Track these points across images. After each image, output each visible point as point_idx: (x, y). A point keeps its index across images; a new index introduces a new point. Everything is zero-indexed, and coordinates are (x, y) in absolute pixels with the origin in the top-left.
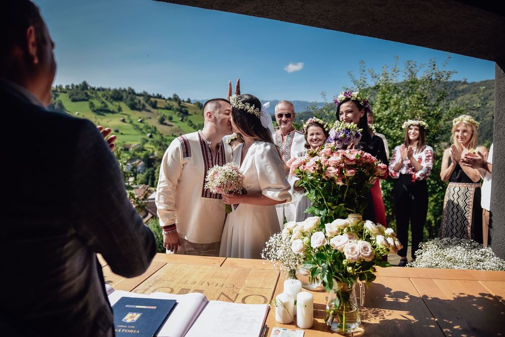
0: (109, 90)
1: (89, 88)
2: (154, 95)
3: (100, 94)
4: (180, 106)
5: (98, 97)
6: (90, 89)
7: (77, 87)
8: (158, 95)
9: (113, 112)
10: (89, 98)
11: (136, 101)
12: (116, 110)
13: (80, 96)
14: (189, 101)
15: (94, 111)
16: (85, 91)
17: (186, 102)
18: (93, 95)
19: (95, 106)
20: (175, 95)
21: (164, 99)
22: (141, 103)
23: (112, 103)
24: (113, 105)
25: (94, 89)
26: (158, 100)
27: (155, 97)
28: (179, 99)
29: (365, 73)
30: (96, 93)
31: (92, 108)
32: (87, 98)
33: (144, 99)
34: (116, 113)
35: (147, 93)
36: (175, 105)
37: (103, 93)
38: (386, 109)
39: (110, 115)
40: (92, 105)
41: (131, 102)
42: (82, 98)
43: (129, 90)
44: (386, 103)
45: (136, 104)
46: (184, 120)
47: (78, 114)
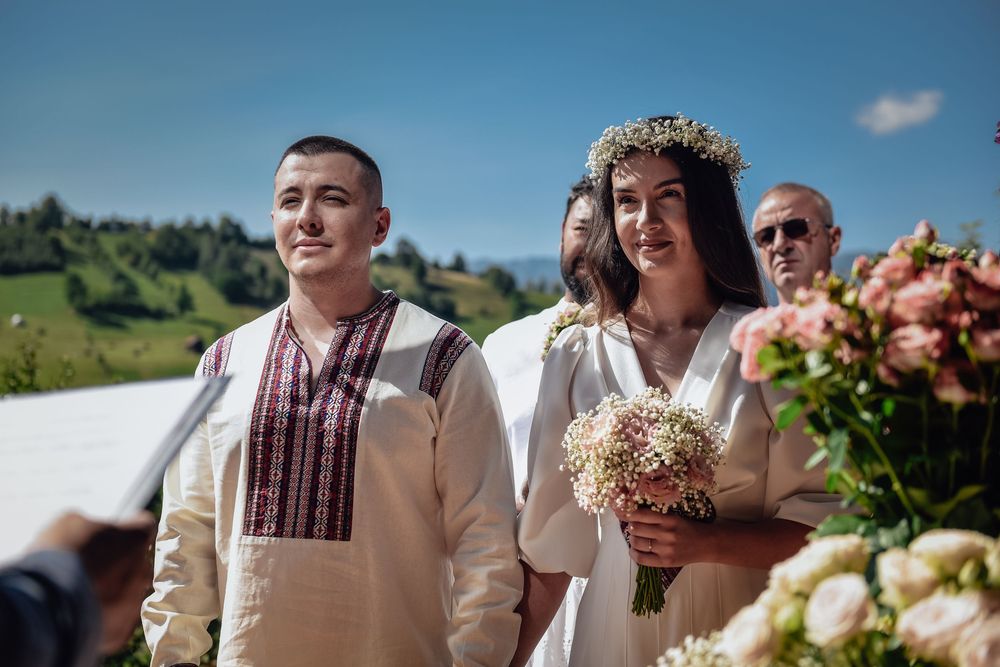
0: (147, 227)
1: (67, 221)
3: (109, 243)
4: (424, 285)
5: (100, 257)
6: (71, 226)
7: (21, 218)
9: (159, 315)
10: (64, 261)
11: (250, 269)
12: (171, 306)
13: (30, 253)
14: (459, 266)
15: (86, 312)
16: (52, 233)
17: (449, 269)
18: (84, 249)
19: (90, 292)
20: (403, 243)
23: (154, 277)
24: (160, 286)
25: (85, 225)
28: (418, 256)
30: (94, 241)
31: (78, 299)
32: (56, 260)
34: (171, 316)
37: (122, 239)
39: (147, 325)
40: (76, 288)
41: (228, 275)
42: (37, 260)
43: (223, 226)
45: (249, 280)
47: (22, 324)
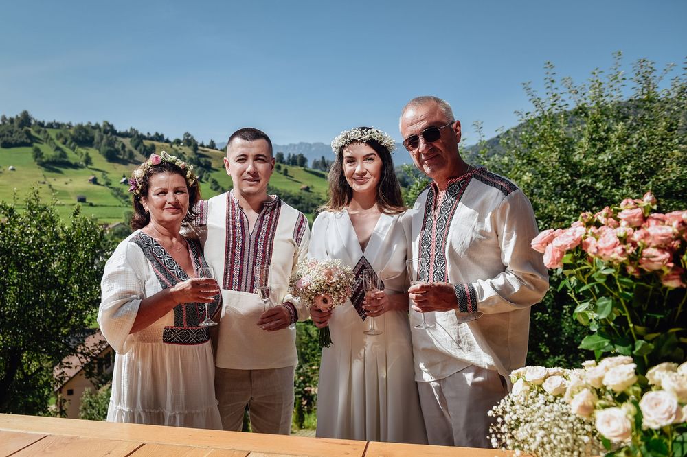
0: (70, 126)
1: (33, 122)
2: (149, 134)
3: (52, 133)
4: (197, 154)
5: (48, 139)
6: (35, 125)
7: (12, 121)
8: (157, 134)
9: (76, 166)
10: (32, 142)
11: (118, 146)
12: (82, 163)
13: (16, 137)
14: (212, 146)
15: (42, 164)
16: (26, 128)
17: (208, 147)
18: (41, 136)
19: (44, 155)
20: (187, 135)
21: (167, 141)
22: (126, 149)
23: (73, 149)
24: (76, 153)
25: (41, 124)
26: (156, 143)
27: (152, 139)
28: (194, 140)
29: (554, 85)
30: (46, 132)
31: (38, 159)
32: (29, 141)
33: (131, 141)
34: (82, 167)
35: (137, 132)
36: (188, 151)
37: (58, 131)
38: (602, 150)
39: (71, 171)
41: (107, 148)
42: (20, 140)
43: (104, 125)
44: (601, 139)
45: (117, 151)
46: (203, 180)
47: (13, 170)
